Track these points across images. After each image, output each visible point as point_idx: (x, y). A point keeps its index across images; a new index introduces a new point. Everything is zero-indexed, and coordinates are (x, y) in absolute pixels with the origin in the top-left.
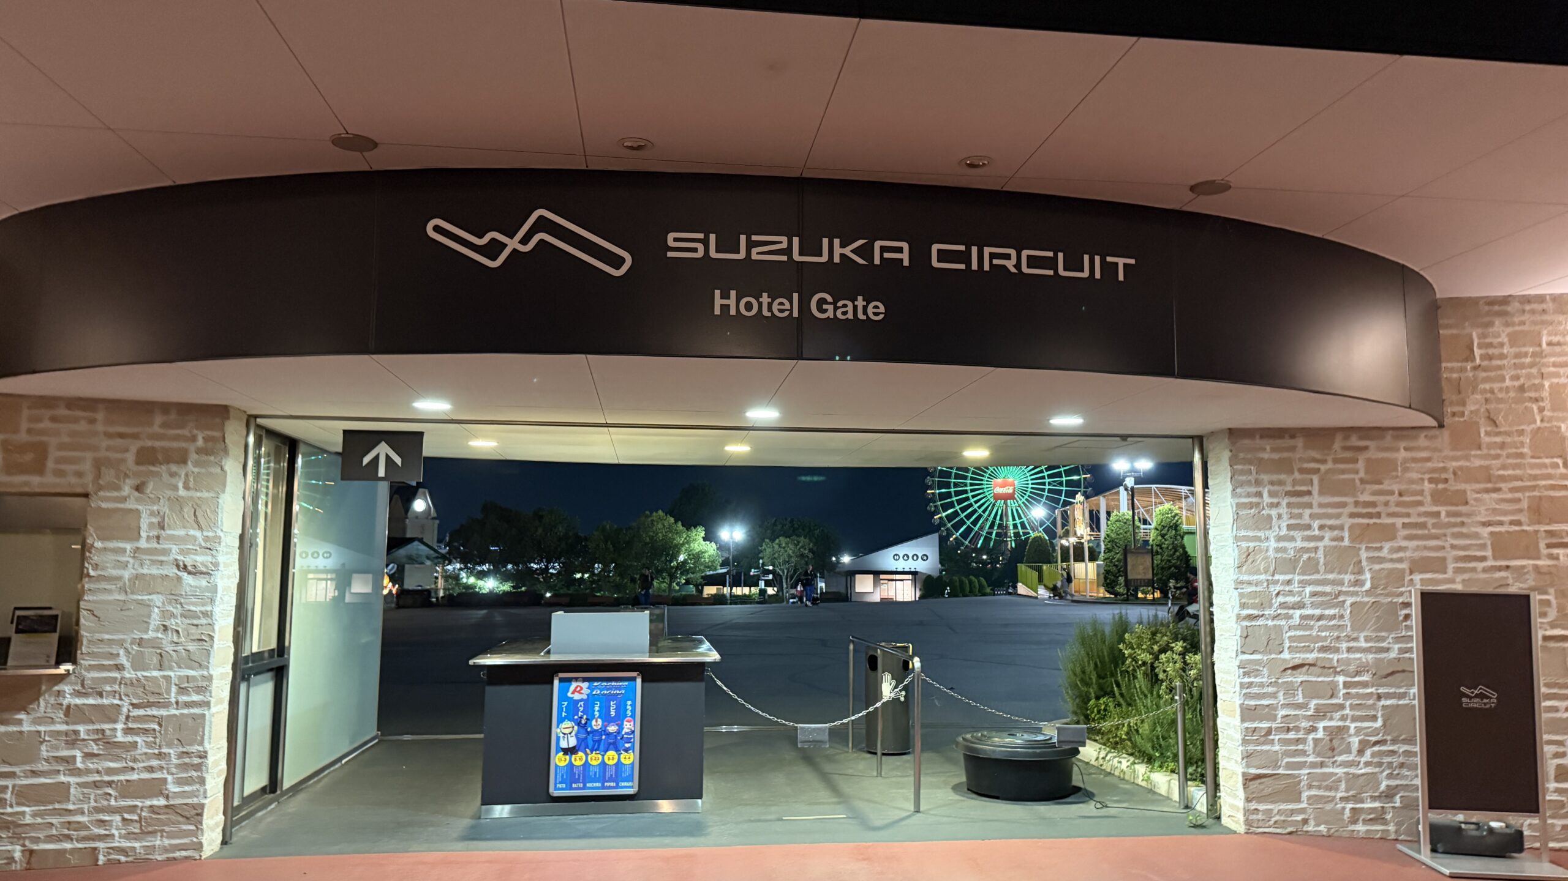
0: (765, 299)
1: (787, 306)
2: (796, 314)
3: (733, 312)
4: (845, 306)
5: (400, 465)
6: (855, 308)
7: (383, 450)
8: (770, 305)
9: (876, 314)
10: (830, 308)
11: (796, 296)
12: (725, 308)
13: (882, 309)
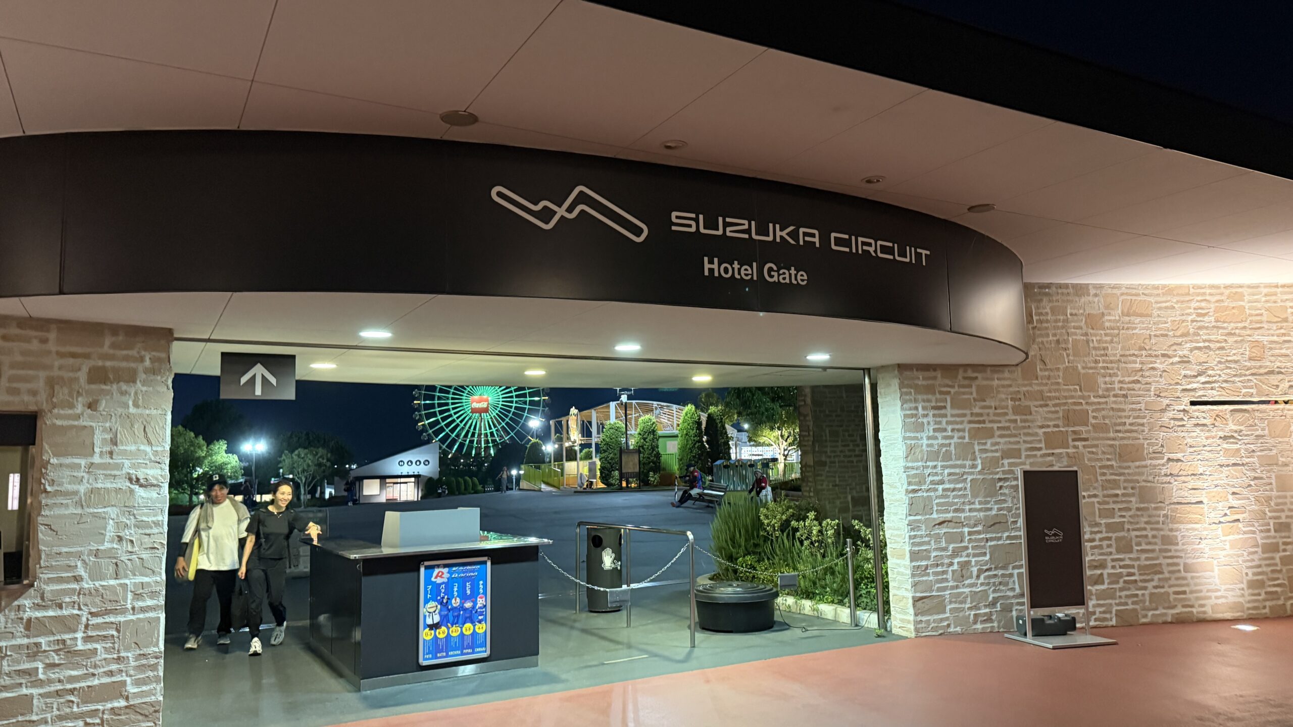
0: (736, 265)
1: (750, 272)
2: (755, 278)
3: (716, 274)
4: (784, 273)
5: (275, 384)
6: (790, 275)
7: (259, 370)
8: (739, 270)
9: (802, 280)
10: (775, 274)
11: (755, 264)
12: (711, 271)
13: (805, 277)
